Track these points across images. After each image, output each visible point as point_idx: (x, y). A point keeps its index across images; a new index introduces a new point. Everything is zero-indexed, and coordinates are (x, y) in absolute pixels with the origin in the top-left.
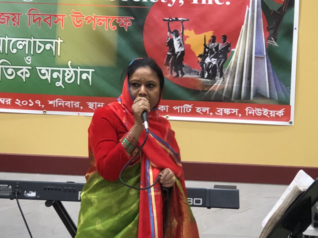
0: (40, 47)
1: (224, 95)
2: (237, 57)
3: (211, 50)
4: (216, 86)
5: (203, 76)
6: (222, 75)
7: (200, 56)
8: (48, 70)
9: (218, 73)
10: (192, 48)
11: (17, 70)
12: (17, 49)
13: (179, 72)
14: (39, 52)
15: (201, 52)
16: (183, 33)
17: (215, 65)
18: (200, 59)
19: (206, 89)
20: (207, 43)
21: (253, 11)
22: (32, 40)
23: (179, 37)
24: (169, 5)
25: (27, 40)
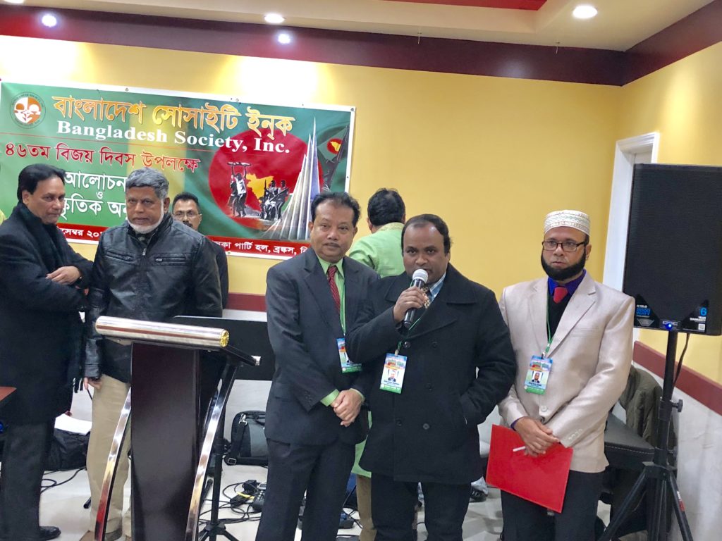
0: (111, 184)
1: (281, 234)
2: (294, 201)
3: (270, 193)
4: (274, 227)
5: (263, 217)
6: (280, 216)
7: (261, 198)
8: (118, 206)
9: (277, 215)
10: (253, 191)
11: (89, 204)
12: (89, 184)
13: (241, 212)
14: (110, 188)
15: (262, 195)
16: (245, 177)
17: (274, 207)
18: (260, 201)
19: (265, 229)
20: (267, 187)
21: (310, 159)
22: (104, 177)
23: (242, 181)
24: (234, 150)
25: (100, 176)
